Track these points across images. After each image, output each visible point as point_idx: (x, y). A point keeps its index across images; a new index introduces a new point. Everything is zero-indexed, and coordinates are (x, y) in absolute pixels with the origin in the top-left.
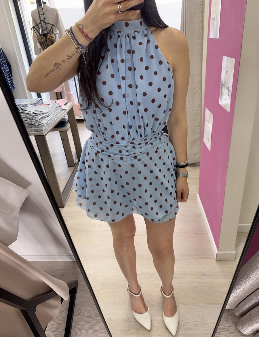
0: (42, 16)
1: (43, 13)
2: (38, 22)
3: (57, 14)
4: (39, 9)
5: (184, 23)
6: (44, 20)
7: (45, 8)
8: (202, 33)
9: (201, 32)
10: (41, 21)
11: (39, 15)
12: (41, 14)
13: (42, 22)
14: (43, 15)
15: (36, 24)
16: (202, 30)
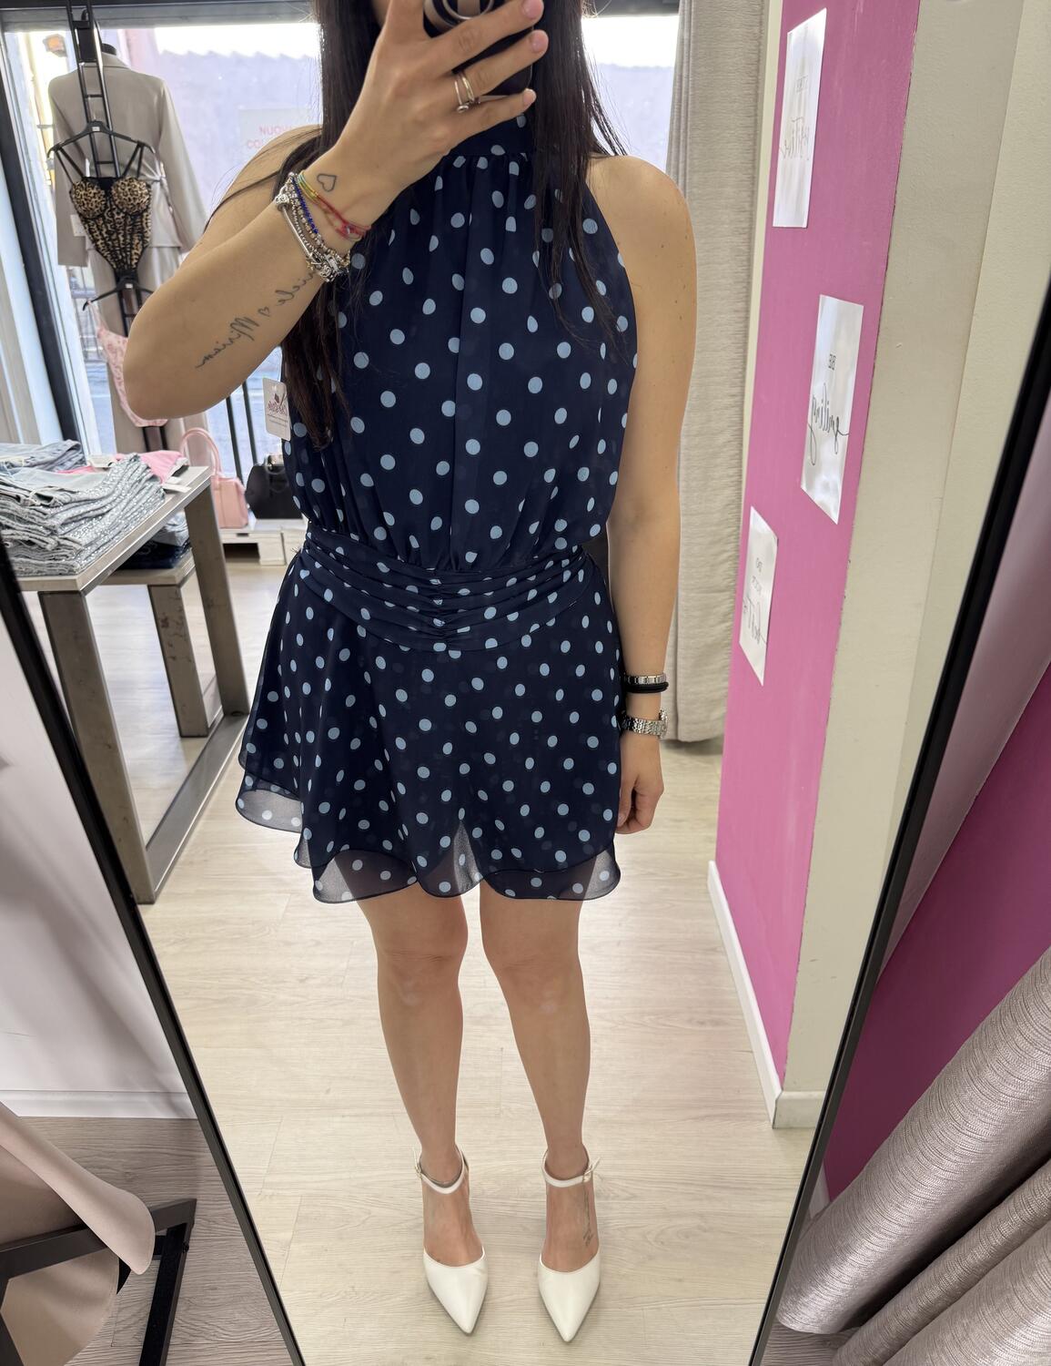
0: (95, 104)
1: (99, 93)
2: (79, 126)
3: (162, 101)
4: (86, 72)
5: (681, 166)
6: (104, 121)
7: (110, 72)
8: (748, 208)
9: (747, 206)
10: (90, 123)
11: (85, 97)
12: (92, 96)
13: (96, 129)
14: (100, 99)
15: (68, 138)
16: (749, 199)
